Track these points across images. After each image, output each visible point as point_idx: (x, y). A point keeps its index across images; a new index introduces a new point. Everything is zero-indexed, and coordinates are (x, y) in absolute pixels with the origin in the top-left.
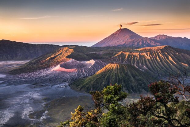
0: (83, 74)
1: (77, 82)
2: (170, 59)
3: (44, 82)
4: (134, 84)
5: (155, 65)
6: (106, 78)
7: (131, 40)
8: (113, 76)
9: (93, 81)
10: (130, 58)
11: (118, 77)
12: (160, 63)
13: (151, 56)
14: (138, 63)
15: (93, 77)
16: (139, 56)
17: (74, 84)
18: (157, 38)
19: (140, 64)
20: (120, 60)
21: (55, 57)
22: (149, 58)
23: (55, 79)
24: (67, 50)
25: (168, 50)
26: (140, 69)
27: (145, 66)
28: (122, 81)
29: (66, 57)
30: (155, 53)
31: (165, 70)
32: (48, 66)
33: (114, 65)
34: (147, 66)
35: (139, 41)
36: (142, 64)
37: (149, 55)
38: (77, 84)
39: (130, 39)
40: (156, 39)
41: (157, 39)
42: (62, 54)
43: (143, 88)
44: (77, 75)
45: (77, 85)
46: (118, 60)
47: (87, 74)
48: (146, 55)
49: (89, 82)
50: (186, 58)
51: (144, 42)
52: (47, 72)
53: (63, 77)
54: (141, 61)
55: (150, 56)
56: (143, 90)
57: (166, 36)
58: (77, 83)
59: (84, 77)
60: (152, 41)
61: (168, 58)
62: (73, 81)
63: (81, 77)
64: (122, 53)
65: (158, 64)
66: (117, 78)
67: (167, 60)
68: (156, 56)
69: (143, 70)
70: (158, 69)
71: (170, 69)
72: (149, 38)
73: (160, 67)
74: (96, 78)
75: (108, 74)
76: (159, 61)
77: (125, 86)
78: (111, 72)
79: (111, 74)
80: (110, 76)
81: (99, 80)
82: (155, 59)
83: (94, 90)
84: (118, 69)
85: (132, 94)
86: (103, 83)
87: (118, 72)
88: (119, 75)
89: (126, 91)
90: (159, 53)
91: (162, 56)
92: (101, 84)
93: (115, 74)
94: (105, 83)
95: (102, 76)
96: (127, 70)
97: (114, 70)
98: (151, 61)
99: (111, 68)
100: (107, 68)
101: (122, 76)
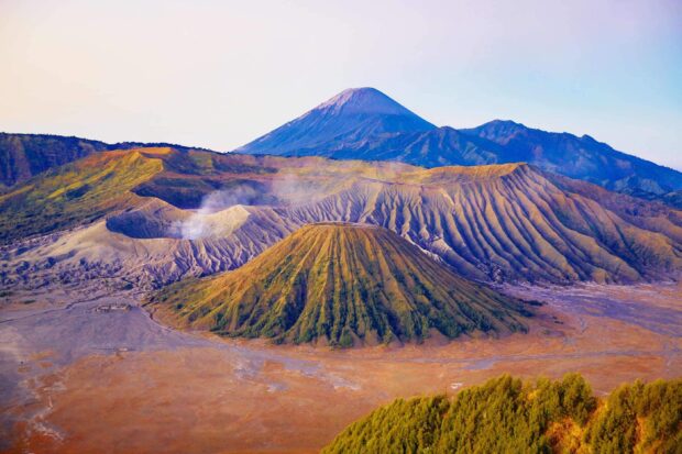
0: (199, 262)
1: (176, 293)
2: (532, 215)
3: (38, 288)
4: (401, 305)
5: (480, 237)
6: (292, 279)
7: (387, 135)
8: (319, 273)
9: (240, 289)
10: (387, 206)
11: (342, 277)
12: (499, 229)
13: (464, 200)
14: (416, 225)
15: (240, 274)
16: (420, 200)
17: (165, 300)
18: (487, 133)
19: (424, 230)
20: (349, 211)
21: (85, 188)
22: (458, 206)
23: (87, 277)
24: (136, 162)
25: (529, 181)
26: (425, 251)
27: (442, 240)
28: (357, 294)
29: (132, 191)
30: (481, 191)
31: (515, 256)
32: (57, 224)
33: (327, 232)
34: (449, 239)
35: (419, 140)
36: (432, 229)
37: (456, 196)
38: (177, 299)
39: (386, 130)
40: (482, 135)
41: (489, 138)
42: (116, 180)
43: (435, 323)
44: (174, 265)
45: (176, 304)
46: (338, 212)
47: (214, 263)
48: (446, 195)
49: (225, 293)
50: (590, 214)
51: (440, 146)
52: (53, 249)
53: (116, 270)
54: (429, 217)
55: (461, 202)
56: (435, 331)
57: (521, 126)
58: (176, 297)
59: (203, 275)
60: (470, 144)
61: (527, 213)
62: (159, 287)
63: (190, 273)
64: (355, 185)
65: (489, 234)
66: (338, 280)
67: (525, 219)
68: (485, 202)
69: (434, 252)
70: (491, 251)
71: (534, 255)
72: (458, 131)
73: (498, 245)
74: (253, 277)
75: (301, 264)
76: (494, 220)
77: (365, 313)
78: (314, 255)
79: (312, 266)
80: (308, 271)
81: (266, 287)
82: (479, 213)
83: (244, 327)
84: (342, 245)
85: (391, 345)
86: (282, 300)
87: (339, 257)
88: (345, 270)
89: (368, 332)
90: (496, 193)
91: (507, 203)
92: (271, 303)
93: (332, 264)
94: (288, 297)
95: (279, 270)
96: (375, 253)
97: (325, 248)
98: (464, 220)
99: (313, 241)
100: (297, 242)
101: (357, 275)
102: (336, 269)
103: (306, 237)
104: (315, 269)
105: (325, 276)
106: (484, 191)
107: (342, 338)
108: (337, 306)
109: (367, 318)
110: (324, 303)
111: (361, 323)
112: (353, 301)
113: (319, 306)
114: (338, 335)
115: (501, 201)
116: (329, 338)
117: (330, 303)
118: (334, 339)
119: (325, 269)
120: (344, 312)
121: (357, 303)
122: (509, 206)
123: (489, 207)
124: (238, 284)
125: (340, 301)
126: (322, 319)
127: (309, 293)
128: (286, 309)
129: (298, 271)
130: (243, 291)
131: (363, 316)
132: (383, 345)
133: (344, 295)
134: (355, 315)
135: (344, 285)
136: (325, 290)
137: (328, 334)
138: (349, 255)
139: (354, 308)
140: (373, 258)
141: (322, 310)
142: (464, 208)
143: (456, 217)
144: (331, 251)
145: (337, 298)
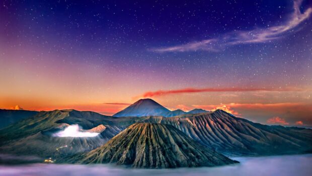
0: (84, 146)
2: (225, 128)
4: (182, 157)
6: (129, 147)
11: (152, 145)
12: (213, 134)
13: (197, 122)
16: (179, 122)
21: (35, 125)
22: (195, 125)
24: (58, 114)
25: (221, 115)
28: (160, 152)
30: (203, 119)
31: (222, 144)
37: (194, 121)
44: (72, 148)
47: (90, 147)
48: (189, 121)
49: (96, 155)
54: (183, 129)
55: (195, 123)
61: (223, 128)
65: (209, 135)
67: (223, 130)
68: (205, 123)
70: (211, 142)
71: (229, 143)
74: (109, 147)
75: (132, 140)
76: (210, 130)
77: (165, 161)
78: (138, 136)
79: (137, 140)
80: (136, 143)
81: (116, 151)
82: (204, 127)
86: (124, 156)
87: (150, 136)
90: (209, 120)
91: (215, 124)
92: (119, 158)
93: (147, 140)
94: (127, 155)
95: (122, 143)
96: (167, 134)
97: (144, 132)
98: (198, 130)
99: (138, 130)
100: (130, 130)
101: (159, 144)
102: (149, 141)
103: (134, 128)
104: (139, 141)
105: (144, 144)
106: (205, 119)
108: (151, 158)
110: (145, 156)
112: (159, 156)
113: (143, 158)
115: (212, 122)
117: (148, 156)
119: (144, 141)
120: (155, 160)
121: (161, 156)
122: (216, 125)
123: (207, 125)
124: (102, 151)
125: (153, 155)
126: (145, 164)
127: (137, 153)
128: (126, 160)
129: (131, 143)
130: (105, 153)
131: (164, 162)
133: (154, 153)
134: (160, 162)
135: (154, 148)
136: (145, 151)
138: (155, 135)
139: (160, 158)
140: (166, 136)
141: (144, 160)
142: (197, 125)
143: (194, 129)
144: (147, 133)
145: (151, 154)
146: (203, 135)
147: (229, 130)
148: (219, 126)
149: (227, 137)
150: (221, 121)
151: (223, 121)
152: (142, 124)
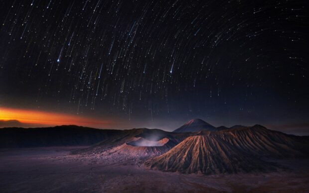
2: (262, 139)
4: (227, 160)
6: (186, 153)
8: (196, 150)
9: (168, 157)
11: (204, 151)
12: (252, 143)
22: (237, 137)
28: (210, 157)
30: (243, 132)
31: (259, 151)
32: (112, 146)
43: (241, 166)
48: (232, 134)
52: (111, 151)
55: (237, 135)
61: (260, 138)
65: (248, 145)
66: (203, 152)
67: (260, 140)
68: (245, 136)
74: (173, 153)
75: (189, 148)
77: (214, 163)
78: (194, 145)
80: (192, 150)
82: (244, 138)
83: (170, 169)
84: (204, 141)
85: (225, 174)
86: (183, 159)
87: (203, 145)
88: (205, 149)
89: (216, 169)
90: (249, 133)
92: (180, 161)
93: (200, 148)
94: (185, 159)
95: (182, 150)
96: (215, 143)
97: (197, 143)
98: (239, 141)
99: (193, 141)
100: (187, 141)
101: (210, 151)
102: (202, 149)
103: (190, 140)
104: (194, 149)
105: (198, 151)
106: (245, 133)
107: (206, 171)
108: (203, 161)
109: (215, 165)
110: (199, 160)
111: (213, 167)
112: (210, 159)
113: (197, 161)
114: (205, 170)
115: (251, 135)
116: (202, 172)
117: (201, 160)
118: (204, 172)
119: (198, 149)
120: (206, 162)
121: (211, 159)
122: (254, 136)
123: (247, 137)
125: (205, 159)
126: (198, 166)
127: (193, 158)
128: (185, 162)
129: (188, 150)
130: (170, 157)
132: (222, 174)
134: (210, 164)
135: (205, 154)
136: (199, 156)
137: (201, 170)
139: (210, 161)
140: (214, 145)
141: (198, 162)
142: (239, 137)
143: (236, 140)
144: (200, 143)
145: (203, 158)
146: (244, 145)
147: (266, 140)
148: (257, 137)
149: (264, 146)
150: (259, 134)
151: (261, 134)
152: (196, 137)
